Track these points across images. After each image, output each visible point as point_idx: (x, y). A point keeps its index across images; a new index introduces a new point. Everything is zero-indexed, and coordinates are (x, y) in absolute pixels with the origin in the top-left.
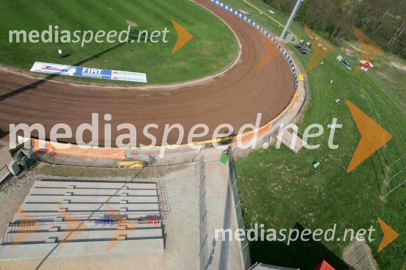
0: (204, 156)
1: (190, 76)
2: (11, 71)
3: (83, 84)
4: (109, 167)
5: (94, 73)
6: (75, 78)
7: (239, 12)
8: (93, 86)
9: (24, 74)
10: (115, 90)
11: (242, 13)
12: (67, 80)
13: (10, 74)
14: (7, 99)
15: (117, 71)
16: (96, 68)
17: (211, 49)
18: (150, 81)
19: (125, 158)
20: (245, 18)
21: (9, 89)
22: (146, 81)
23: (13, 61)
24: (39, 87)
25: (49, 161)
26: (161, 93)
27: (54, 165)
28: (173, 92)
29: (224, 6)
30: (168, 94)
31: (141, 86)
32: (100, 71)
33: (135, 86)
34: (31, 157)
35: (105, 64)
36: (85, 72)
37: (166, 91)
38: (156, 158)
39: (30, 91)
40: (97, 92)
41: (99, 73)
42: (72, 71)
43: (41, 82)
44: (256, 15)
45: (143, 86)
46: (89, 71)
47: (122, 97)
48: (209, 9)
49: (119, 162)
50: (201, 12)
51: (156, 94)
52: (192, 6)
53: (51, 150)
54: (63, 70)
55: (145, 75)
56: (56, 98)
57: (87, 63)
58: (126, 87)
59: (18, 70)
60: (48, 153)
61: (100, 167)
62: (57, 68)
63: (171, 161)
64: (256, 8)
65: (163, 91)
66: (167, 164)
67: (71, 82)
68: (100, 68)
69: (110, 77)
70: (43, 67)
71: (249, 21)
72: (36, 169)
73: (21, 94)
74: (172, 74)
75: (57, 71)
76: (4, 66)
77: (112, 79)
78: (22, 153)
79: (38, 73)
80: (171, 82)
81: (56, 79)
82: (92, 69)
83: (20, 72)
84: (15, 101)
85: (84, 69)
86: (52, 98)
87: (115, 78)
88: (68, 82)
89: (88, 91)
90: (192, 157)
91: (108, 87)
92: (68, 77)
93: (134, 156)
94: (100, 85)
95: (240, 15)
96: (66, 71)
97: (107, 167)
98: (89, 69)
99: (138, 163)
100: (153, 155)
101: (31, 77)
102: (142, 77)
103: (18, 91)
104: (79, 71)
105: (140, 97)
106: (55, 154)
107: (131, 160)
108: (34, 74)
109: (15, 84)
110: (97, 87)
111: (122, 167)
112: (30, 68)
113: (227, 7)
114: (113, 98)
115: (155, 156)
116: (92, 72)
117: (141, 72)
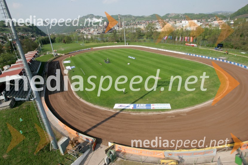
0: (220, 157)
1: (197, 102)
2: (106, 109)
3: (137, 113)
4: (155, 163)
5: (142, 106)
6: (133, 110)
7: (220, 59)
8: (142, 113)
9: (111, 110)
10: (154, 115)
11: (222, 59)
12: (129, 111)
13: (106, 111)
14: (104, 123)
15: (154, 104)
16: (143, 104)
17: (207, 83)
18: (173, 108)
19: (164, 157)
20: (225, 61)
21: (105, 118)
22: (170, 108)
23: (106, 105)
24: (117, 116)
25: (122, 157)
26: (181, 114)
27: (125, 160)
28: (188, 113)
29: (209, 58)
30: (185, 115)
31: (168, 111)
32: (145, 105)
33: (165, 112)
34: (114, 154)
35: (147, 101)
36: (138, 106)
37: (184, 113)
38: (183, 158)
39: (113, 118)
40: (144, 116)
41: (145, 106)
42: (131, 106)
43: (118, 113)
44: (233, 57)
45: (169, 111)
46: (139, 106)
47: (158, 119)
48: (199, 61)
49: (161, 160)
50: (195, 64)
51: (177, 115)
52: (189, 62)
53: (123, 151)
54: (127, 107)
55: (169, 104)
56: (125, 121)
57: (138, 102)
58: (160, 112)
59: (108, 109)
60: (122, 152)
61: (149, 163)
62: (124, 106)
63: (196, 161)
64: (231, 54)
65: (181, 113)
66: (194, 163)
67: (131, 112)
68: (145, 103)
69: (151, 108)
70: (118, 106)
71: (229, 62)
72: (117, 162)
73: (109, 120)
74: (185, 102)
75: (124, 107)
76: (103, 107)
77: (151, 109)
78: (110, 152)
79: (117, 109)
80: (186, 107)
81: (124, 111)
82: (141, 105)
83: (109, 109)
84: (107, 124)
85: (137, 105)
86: (123, 121)
87: (153, 108)
88: (130, 112)
89: (140, 116)
90: (211, 158)
91: (150, 113)
92: (130, 110)
93: (170, 156)
94: (146, 113)
95: (221, 60)
96: (129, 107)
97: (154, 163)
98: (140, 105)
99: (174, 161)
100: (181, 156)
101: (114, 111)
102: (168, 106)
103: (108, 119)
104: (135, 106)
105: (168, 118)
106: (125, 153)
107: (168, 159)
108: (115, 110)
109: (107, 115)
110: (145, 114)
111: (163, 163)
112: (113, 107)
113: (211, 58)
114: (153, 119)
115: (182, 157)
116: (141, 106)
117: (167, 103)
